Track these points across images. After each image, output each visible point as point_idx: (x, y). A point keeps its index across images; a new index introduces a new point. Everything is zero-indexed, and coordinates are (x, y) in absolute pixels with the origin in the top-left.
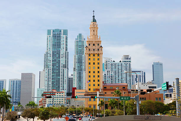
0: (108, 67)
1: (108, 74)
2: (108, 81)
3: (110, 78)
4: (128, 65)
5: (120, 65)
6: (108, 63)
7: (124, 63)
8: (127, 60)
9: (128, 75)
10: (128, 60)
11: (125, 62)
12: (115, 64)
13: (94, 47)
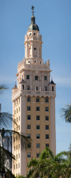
13: (37, 83)
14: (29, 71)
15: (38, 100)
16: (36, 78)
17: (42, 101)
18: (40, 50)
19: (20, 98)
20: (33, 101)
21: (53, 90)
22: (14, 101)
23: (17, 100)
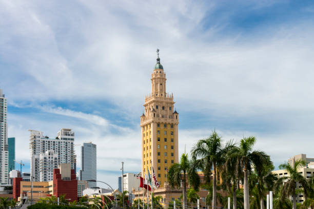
0: (38, 147)
1: (49, 157)
2: (49, 168)
3: (54, 163)
4: (69, 145)
5: (58, 143)
6: (38, 139)
7: (63, 141)
8: (67, 137)
9: (69, 161)
10: (70, 137)
11: (64, 139)
12: (49, 142)
13: (163, 112)
14: (158, 102)
15: (165, 126)
16: (163, 108)
17: (169, 127)
18: (165, 85)
19: (152, 125)
20: (162, 126)
21: (177, 118)
22: (144, 127)
23: (147, 125)
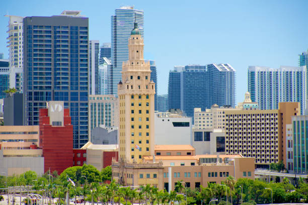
13: (139, 82)
15: (140, 97)
16: (139, 78)
20: (136, 98)
21: (153, 88)
